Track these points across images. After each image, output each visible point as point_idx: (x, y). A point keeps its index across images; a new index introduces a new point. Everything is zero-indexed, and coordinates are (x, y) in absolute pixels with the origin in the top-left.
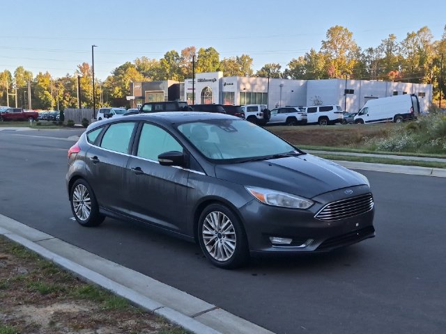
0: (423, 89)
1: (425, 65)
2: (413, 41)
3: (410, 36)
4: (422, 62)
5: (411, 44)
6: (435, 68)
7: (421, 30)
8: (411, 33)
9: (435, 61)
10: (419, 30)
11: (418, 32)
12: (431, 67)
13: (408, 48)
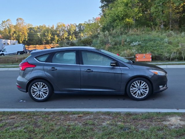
0: (14, 42)
1: (11, 33)
2: (5, 24)
3: (3, 22)
4: (9, 32)
5: (4, 25)
6: (15, 35)
7: (8, 20)
8: (4, 21)
9: (15, 32)
10: (7, 20)
11: (7, 21)
12: (13, 34)
13: (3, 26)
